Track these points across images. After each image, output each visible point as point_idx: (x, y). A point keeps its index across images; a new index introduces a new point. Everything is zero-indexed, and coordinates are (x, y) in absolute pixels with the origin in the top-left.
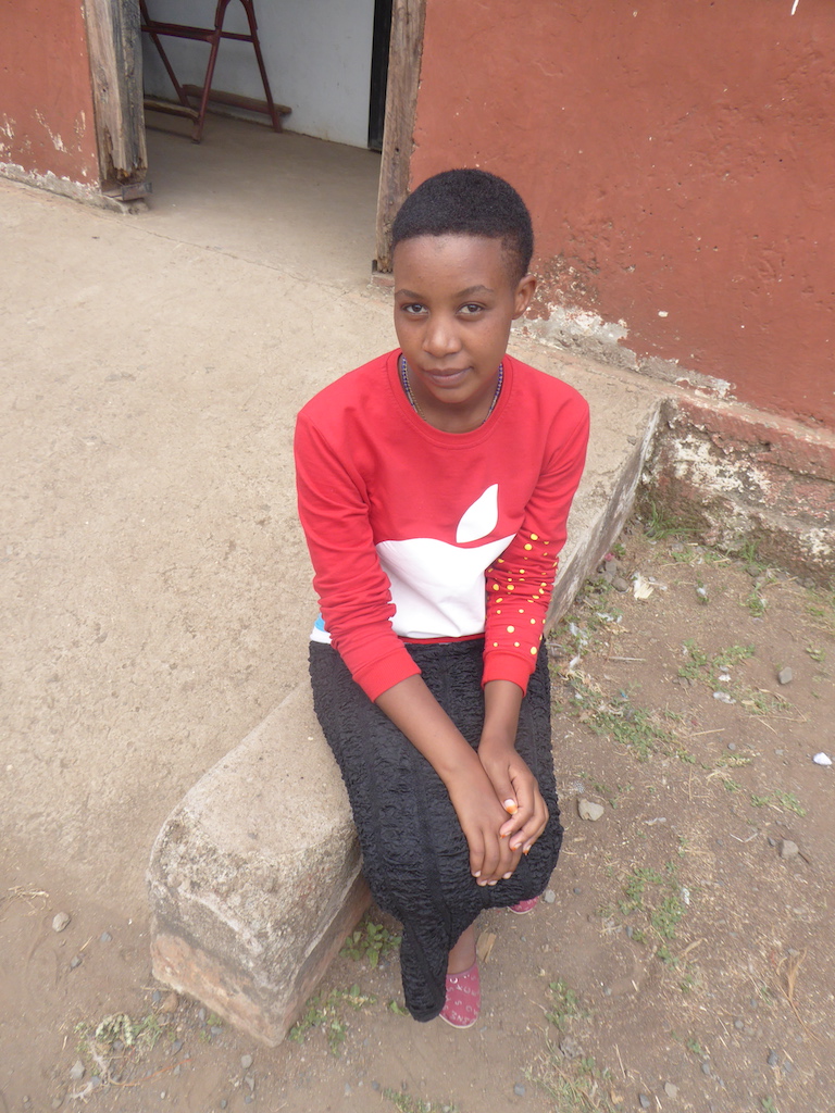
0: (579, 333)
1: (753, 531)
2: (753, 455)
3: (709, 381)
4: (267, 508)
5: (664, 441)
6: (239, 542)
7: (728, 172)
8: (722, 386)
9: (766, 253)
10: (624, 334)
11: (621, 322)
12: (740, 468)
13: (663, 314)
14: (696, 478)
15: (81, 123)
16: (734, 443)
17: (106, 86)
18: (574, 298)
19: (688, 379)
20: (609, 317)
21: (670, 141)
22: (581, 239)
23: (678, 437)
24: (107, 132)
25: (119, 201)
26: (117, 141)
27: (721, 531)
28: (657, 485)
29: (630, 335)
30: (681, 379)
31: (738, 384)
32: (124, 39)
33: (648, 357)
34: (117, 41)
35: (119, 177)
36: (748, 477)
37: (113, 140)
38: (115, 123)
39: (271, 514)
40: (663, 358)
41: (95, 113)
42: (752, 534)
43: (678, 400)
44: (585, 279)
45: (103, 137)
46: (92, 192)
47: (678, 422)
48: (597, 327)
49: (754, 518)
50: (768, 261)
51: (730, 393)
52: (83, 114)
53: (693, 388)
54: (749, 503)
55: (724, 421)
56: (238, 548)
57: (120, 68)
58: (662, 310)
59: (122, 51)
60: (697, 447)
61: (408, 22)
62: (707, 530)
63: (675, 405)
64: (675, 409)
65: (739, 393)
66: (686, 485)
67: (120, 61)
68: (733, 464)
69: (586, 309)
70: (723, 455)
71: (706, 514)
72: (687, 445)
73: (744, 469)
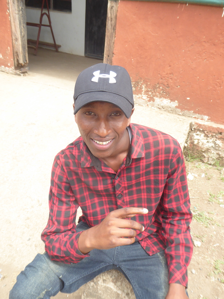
0: (163, 105)
1: (218, 158)
2: (217, 136)
3: (202, 116)
5: (190, 134)
7: (206, 59)
8: (206, 117)
9: (217, 80)
10: (177, 105)
11: (176, 101)
12: (213, 140)
13: (188, 99)
14: (200, 144)
15: (8, 50)
16: (211, 133)
17: (16, 40)
18: (162, 95)
19: (196, 116)
20: (172, 100)
21: (189, 51)
22: (164, 79)
23: (195, 132)
24: (17, 53)
25: (20, 73)
26: (20, 55)
27: (208, 158)
28: (189, 147)
29: (179, 105)
30: (194, 116)
31: (211, 117)
32: (22, 26)
33: (184, 111)
34: (20, 27)
35: (20, 66)
36: (215, 143)
37: (19, 55)
38: (19, 50)
40: (189, 111)
41: (13, 47)
42: (218, 159)
43: (194, 122)
44: (165, 90)
45: (15, 54)
46: (12, 70)
47: (195, 129)
48: (169, 103)
49: (218, 154)
50: (218, 83)
51: (208, 119)
52: (9, 48)
53: (198, 119)
54: (216, 150)
55: (208, 127)
57: (21, 34)
58: (188, 97)
59: (21, 30)
60: (200, 135)
61: (111, 21)
62: (204, 158)
63: (193, 123)
64: (193, 125)
65: (211, 119)
66: (197, 146)
67: (21, 32)
68: (211, 139)
69: (166, 98)
70: (208, 137)
71: (204, 154)
72: (198, 135)
73: (214, 140)
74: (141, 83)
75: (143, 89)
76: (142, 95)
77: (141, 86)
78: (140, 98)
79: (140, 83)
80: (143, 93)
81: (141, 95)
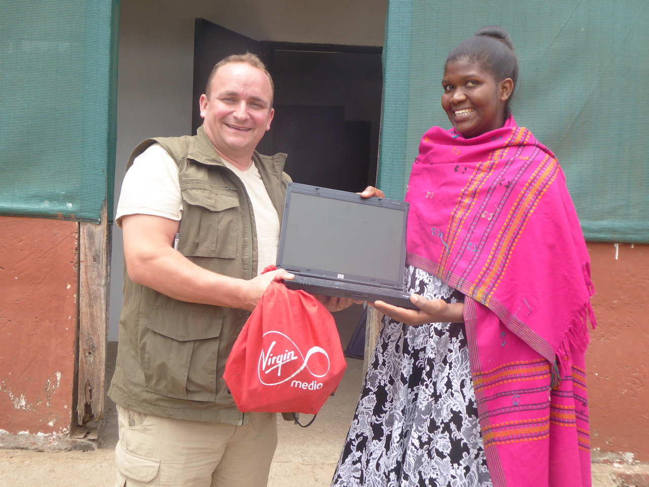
3: (621, 455)
8: (629, 456)
9: (634, 374)
15: (55, 382)
17: (92, 350)
19: (607, 458)
24: (88, 385)
30: (603, 459)
31: (638, 453)
37: (94, 391)
38: (99, 377)
43: (615, 473)
45: (82, 390)
46: (59, 438)
50: (637, 378)
51: (634, 459)
52: (58, 376)
53: (612, 463)
63: (614, 477)
64: (615, 480)
65: (640, 458)
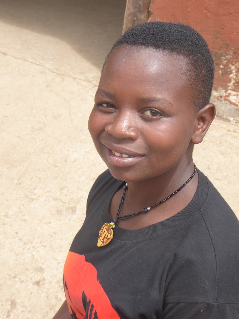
4: (41, 270)
6: (18, 301)
39: (45, 275)
56: (18, 306)
74: (226, 60)
75: (231, 76)
76: (229, 91)
77: (226, 66)
78: (223, 99)
79: (223, 58)
80: (231, 84)
81: (224, 91)
